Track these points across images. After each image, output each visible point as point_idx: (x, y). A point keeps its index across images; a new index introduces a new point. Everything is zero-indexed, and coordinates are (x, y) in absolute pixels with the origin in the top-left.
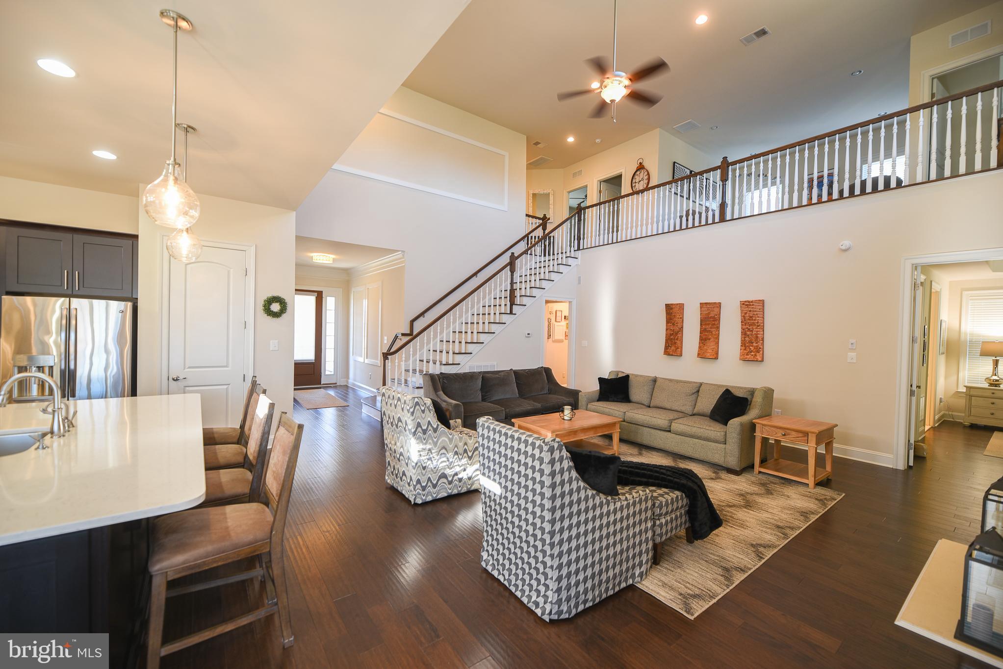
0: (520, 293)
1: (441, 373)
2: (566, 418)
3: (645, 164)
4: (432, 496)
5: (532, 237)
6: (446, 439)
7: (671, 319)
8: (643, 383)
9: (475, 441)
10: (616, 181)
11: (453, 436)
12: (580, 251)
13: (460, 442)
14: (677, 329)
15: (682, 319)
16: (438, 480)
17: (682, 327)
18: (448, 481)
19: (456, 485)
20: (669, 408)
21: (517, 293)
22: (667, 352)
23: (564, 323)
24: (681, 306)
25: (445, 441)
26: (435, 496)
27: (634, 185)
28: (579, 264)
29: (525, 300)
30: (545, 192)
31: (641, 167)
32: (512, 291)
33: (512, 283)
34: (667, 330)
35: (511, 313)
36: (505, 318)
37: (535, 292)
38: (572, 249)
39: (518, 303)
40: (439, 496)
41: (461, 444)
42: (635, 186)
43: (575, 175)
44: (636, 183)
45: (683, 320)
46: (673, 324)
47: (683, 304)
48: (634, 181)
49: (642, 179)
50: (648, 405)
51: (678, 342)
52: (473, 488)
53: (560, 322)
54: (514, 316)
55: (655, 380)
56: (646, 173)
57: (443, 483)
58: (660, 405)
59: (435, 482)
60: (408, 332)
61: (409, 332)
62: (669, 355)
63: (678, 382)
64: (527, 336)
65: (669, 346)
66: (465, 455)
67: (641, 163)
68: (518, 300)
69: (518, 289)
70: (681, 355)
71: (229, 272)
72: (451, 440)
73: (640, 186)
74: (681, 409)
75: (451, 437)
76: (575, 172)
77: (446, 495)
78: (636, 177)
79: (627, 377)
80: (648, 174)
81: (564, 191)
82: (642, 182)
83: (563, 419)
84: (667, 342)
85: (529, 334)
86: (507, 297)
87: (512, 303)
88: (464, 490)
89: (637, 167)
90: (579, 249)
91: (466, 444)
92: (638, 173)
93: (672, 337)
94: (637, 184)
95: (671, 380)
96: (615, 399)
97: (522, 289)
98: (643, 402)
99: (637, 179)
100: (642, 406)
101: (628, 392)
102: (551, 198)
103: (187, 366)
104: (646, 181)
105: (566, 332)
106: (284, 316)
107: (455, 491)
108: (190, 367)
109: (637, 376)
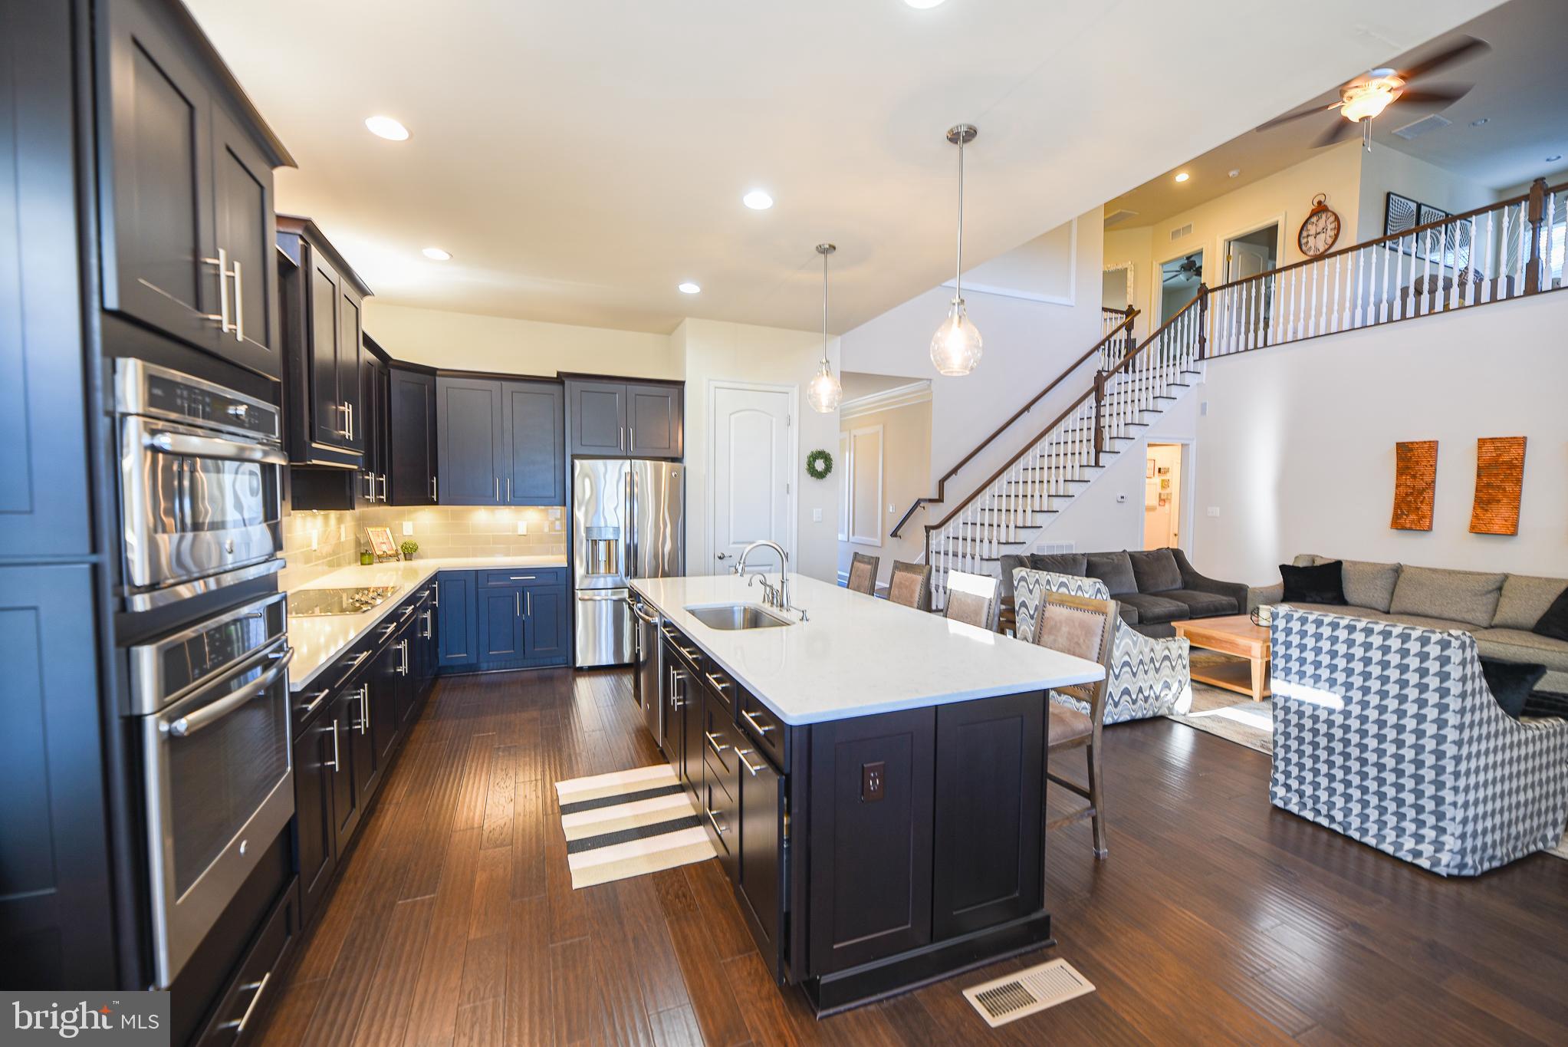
0: (1110, 433)
1: (1032, 555)
2: (1263, 623)
3: (1330, 203)
4: (1113, 717)
5: (1115, 342)
6: (1130, 643)
7: (1408, 468)
8: (1372, 573)
9: (1163, 648)
10: (1267, 238)
11: (1138, 637)
12: (1205, 362)
13: (1146, 647)
14: (1420, 484)
15: (1434, 467)
16: (1121, 697)
17: (1434, 482)
18: (1132, 699)
19: (1141, 706)
20: (1436, 615)
21: (1106, 435)
22: (1398, 523)
23: (1157, 480)
24: (1432, 447)
25: (1129, 644)
26: (1116, 717)
27: (1304, 241)
28: (1204, 382)
29: (1118, 445)
30: (1120, 267)
31: (1320, 209)
32: (1099, 431)
33: (1098, 417)
34: (1398, 486)
35: (1097, 464)
36: (1088, 473)
37: (1133, 431)
38: (1191, 359)
39: (1108, 450)
40: (1122, 719)
41: (1147, 650)
42: (1307, 242)
43: (1175, 234)
44: (1308, 236)
45: (1435, 470)
46: (1414, 477)
47: (1437, 442)
48: (1305, 234)
49: (1324, 230)
50: (1386, 610)
51: (1425, 507)
52: (1160, 713)
53: (1150, 478)
54: (1100, 469)
55: (1397, 570)
56: (1332, 218)
57: (1126, 701)
58: (1410, 608)
59: (1116, 699)
60: (936, 497)
61: (938, 497)
62: (1403, 528)
63: (1450, 573)
64: (1120, 500)
65: (1403, 513)
66: (1152, 665)
67: (1320, 203)
68: (1107, 445)
69: (1107, 427)
70: (1430, 529)
71: (771, 422)
72: (1135, 643)
73: (1319, 244)
74: (1464, 618)
75: (1135, 639)
76: (1177, 228)
77: (1129, 718)
78: (1309, 227)
79: (1338, 565)
80: (1337, 219)
81: (1154, 263)
82: (1322, 236)
83: (1258, 625)
84: (1397, 506)
85: (1122, 497)
86: (1090, 440)
87: (1099, 450)
88: (1150, 714)
89: (1313, 210)
90: (1202, 357)
91: (1152, 650)
92: (1314, 219)
93: (1410, 498)
94: (1311, 239)
95: (1434, 571)
96: (1319, 599)
97: (1113, 425)
98: (1374, 605)
99: (1312, 229)
100: (1375, 611)
101: (1342, 588)
102: (1130, 275)
103: (731, 541)
104: (1332, 233)
105: (1160, 494)
106: (829, 476)
107: (1139, 715)
108: (734, 543)
109: (1354, 563)
